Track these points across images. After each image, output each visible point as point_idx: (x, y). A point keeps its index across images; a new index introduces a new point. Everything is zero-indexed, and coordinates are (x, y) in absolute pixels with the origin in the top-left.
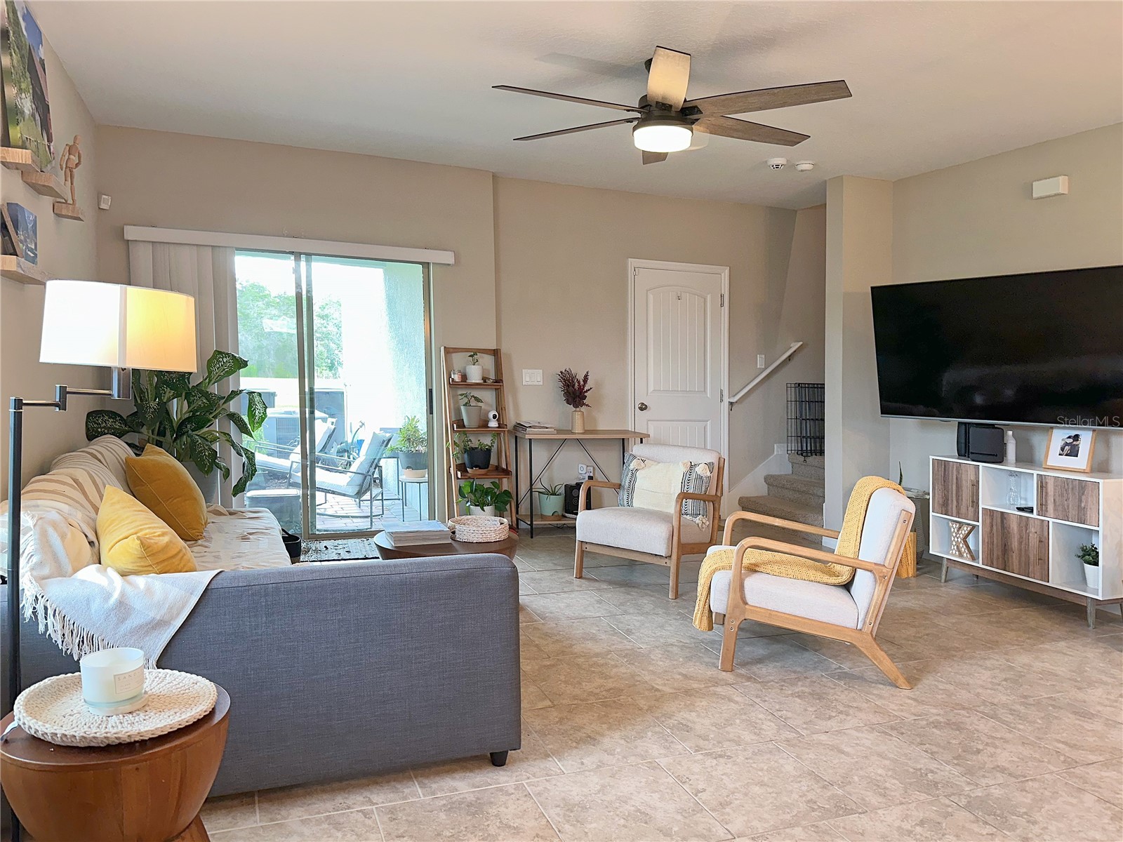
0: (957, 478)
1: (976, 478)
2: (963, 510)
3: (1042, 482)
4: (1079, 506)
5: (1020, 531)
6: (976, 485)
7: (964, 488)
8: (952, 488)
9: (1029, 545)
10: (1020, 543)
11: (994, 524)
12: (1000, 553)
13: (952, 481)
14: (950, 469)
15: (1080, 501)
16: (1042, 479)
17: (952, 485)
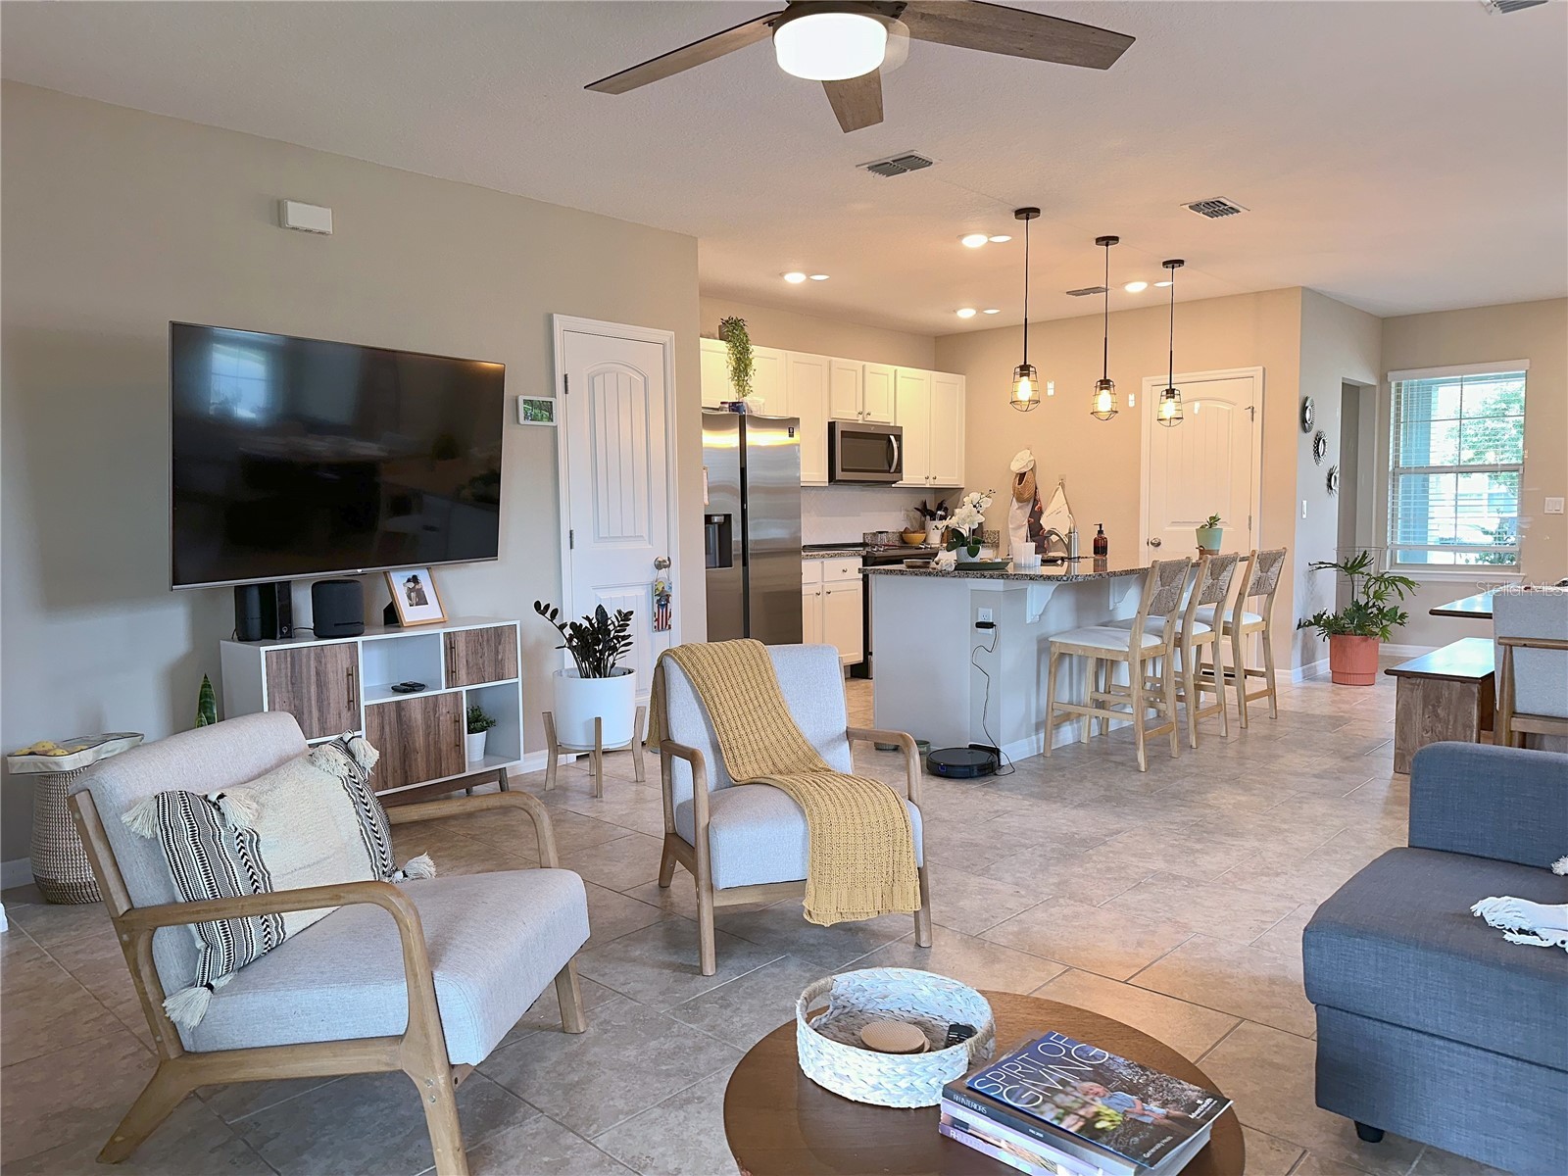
0: (318, 674)
1: (352, 662)
2: (332, 720)
3: (451, 642)
4: (496, 660)
5: (426, 719)
6: (352, 675)
7: (332, 686)
8: (309, 692)
9: (439, 734)
10: (427, 735)
11: (386, 722)
12: (397, 763)
13: (309, 678)
14: (304, 660)
15: (497, 653)
16: (450, 638)
17: (309, 687)
